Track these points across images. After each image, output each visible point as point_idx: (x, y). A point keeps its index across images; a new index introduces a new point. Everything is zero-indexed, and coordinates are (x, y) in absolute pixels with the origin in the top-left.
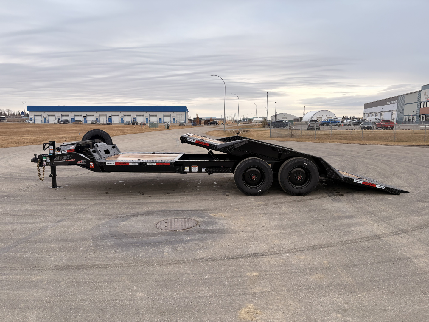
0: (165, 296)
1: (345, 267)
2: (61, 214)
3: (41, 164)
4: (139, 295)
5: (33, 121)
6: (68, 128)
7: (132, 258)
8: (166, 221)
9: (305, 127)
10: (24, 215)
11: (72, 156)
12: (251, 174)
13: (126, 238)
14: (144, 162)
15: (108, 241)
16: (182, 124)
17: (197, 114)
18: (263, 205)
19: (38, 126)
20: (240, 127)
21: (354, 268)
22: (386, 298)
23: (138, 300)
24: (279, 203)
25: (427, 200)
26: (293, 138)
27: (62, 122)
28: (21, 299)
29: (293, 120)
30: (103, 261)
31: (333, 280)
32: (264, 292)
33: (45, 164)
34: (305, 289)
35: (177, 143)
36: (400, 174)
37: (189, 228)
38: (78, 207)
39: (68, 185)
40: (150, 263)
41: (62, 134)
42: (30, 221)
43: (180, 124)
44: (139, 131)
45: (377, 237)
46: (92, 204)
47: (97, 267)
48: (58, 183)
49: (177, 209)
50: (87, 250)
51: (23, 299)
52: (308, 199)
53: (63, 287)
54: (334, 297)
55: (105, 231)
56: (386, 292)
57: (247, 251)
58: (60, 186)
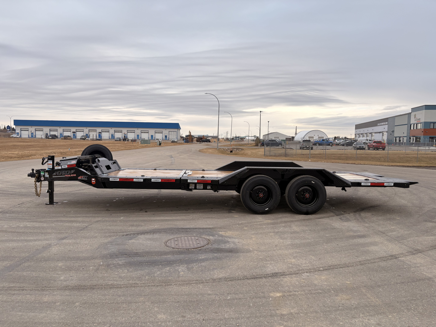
0: (190, 318)
1: (369, 288)
2: (63, 232)
3: (38, 180)
4: (161, 316)
5: (19, 136)
6: (56, 143)
7: (147, 278)
8: (176, 239)
9: (298, 146)
10: (23, 232)
11: (72, 171)
12: (258, 192)
13: (137, 256)
14: (149, 179)
15: (119, 260)
16: (174, 141)
17: (190, 131)
18: (273, 224)
19: (24, 140)
20: (233, 145)
21: (379, 289)
22: (417, 319)
23: (162, 322)
24: (288, 222)
25: (434, 220)
26: (287, 157)
27: (50, 137)
28: (36, 321)
29: (285, 139)
30: (117, 281)
31: (360, 301)
32: (291, 313)
33: (42, 179)
34: (334, 310)
35: (172, 160)
36: (401, 194)
37: (202, 247)
38: (80, 224)
39: (66, 201)
40: (167, 283)
41: (51, 150)
42: (32, 238)
43: (172, 141)
44: (130, 147)
45: (393, 257)
46: (94, 221)
47: (112, 287)
48: (55, 199)
49: (185, 227)
50: (98, 269)
51: (37, 321)
52: (316, 218)
53: (79, 309)
54: (365, 319)
55: (113, 249)
56: (416, 313)
57: (266, 271)
58: (58, 203)
